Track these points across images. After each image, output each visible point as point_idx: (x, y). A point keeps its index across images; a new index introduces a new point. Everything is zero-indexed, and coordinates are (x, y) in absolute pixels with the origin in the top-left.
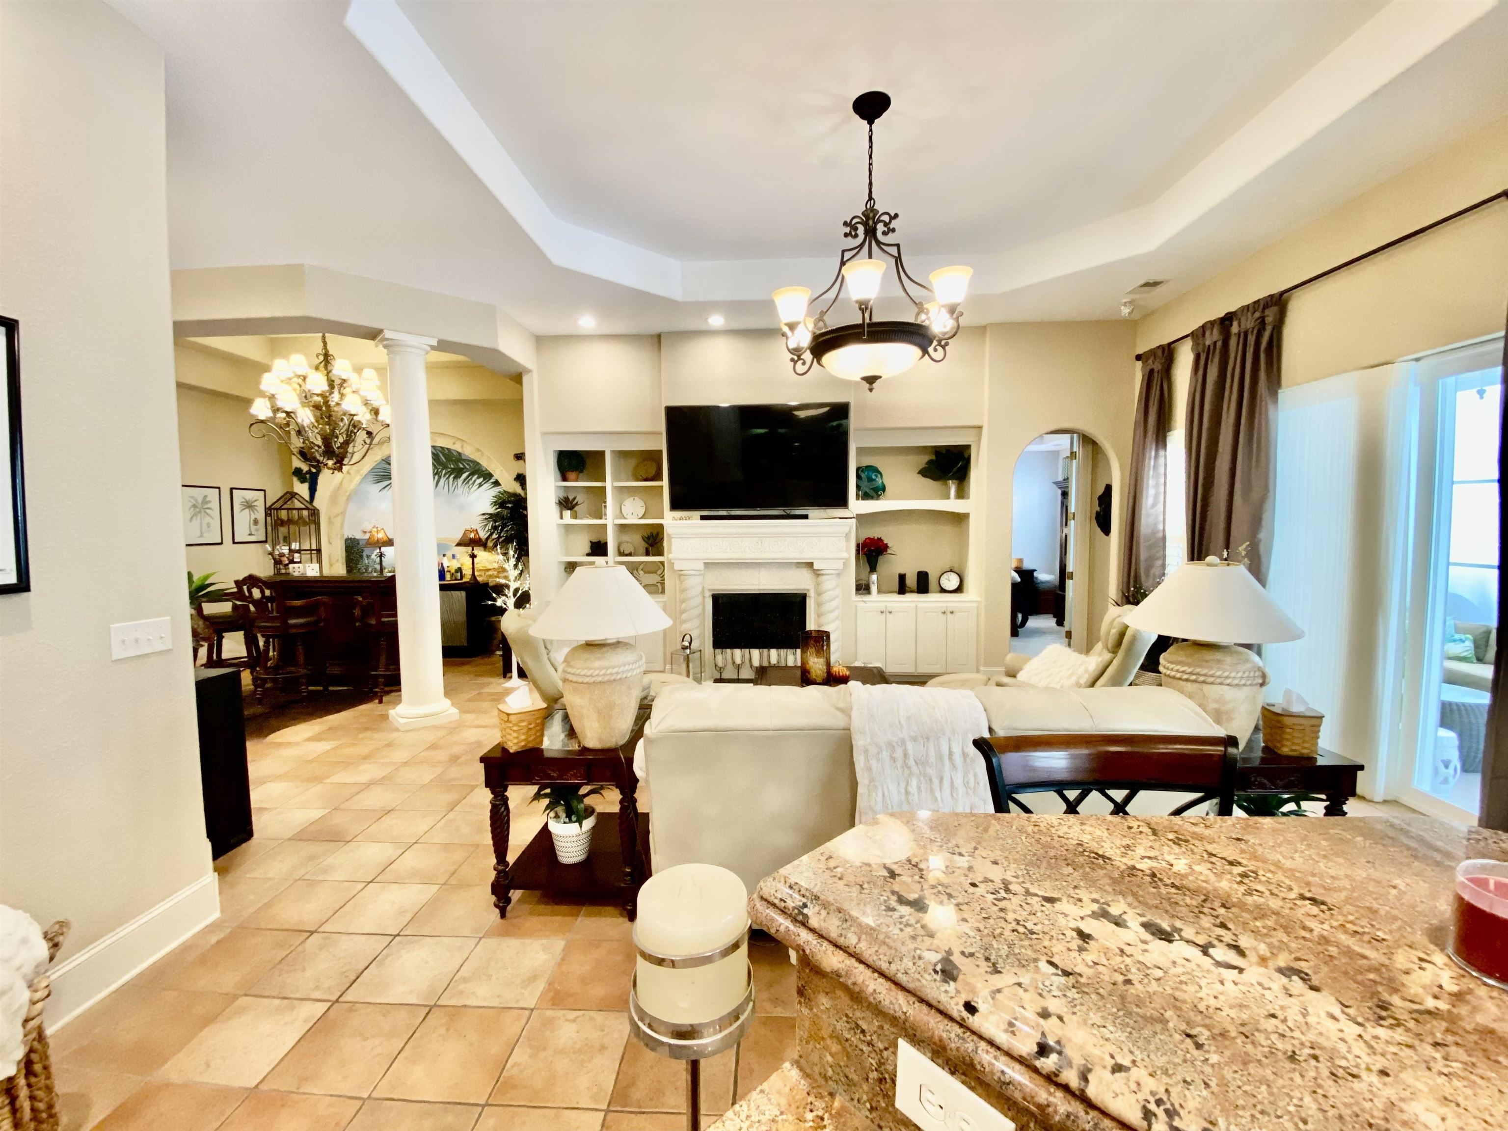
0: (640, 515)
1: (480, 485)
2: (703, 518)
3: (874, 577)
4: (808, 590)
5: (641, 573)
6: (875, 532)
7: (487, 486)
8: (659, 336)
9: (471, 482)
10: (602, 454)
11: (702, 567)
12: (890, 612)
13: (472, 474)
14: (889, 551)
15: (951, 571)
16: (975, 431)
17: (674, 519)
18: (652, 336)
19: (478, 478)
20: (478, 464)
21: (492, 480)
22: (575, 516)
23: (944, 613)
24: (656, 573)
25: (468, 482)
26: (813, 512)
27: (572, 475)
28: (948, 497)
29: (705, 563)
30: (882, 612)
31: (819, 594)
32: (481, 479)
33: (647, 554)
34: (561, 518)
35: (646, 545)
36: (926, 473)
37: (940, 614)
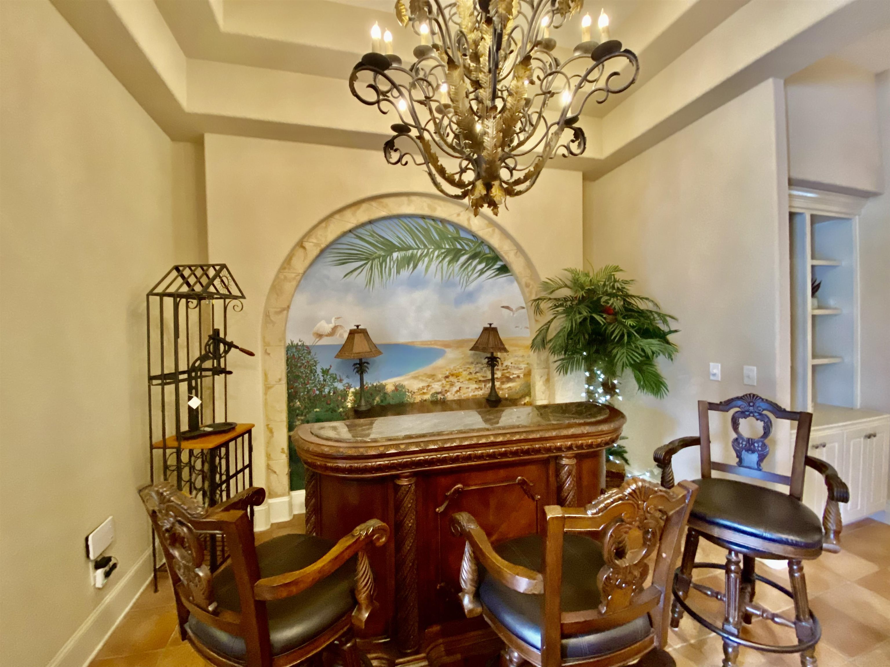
1: (482, 272)
7: (490, 273)
19: (480, 263)
25: (467, 268)
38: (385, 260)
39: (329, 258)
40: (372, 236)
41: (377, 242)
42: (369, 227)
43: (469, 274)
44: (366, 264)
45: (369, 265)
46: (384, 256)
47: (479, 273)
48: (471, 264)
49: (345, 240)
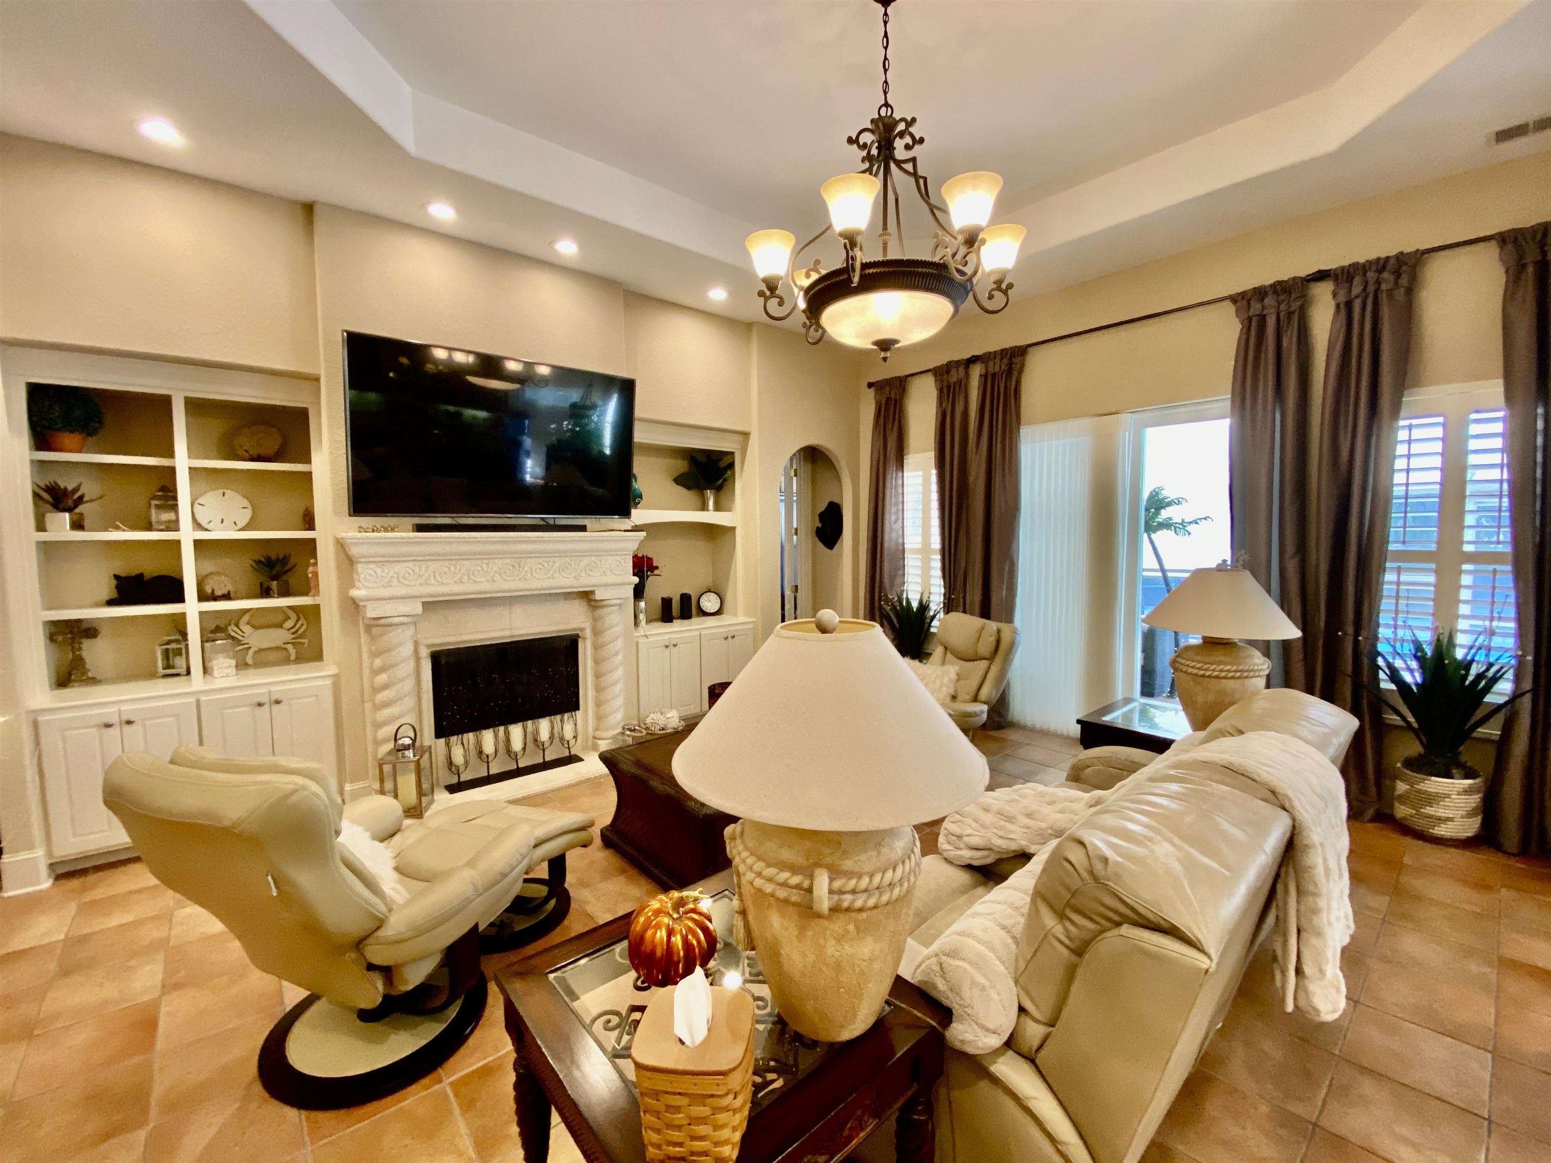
0: (240, 526)
2: (420, 528)
3: (642, 605)
4: (582, 630)
5: (247, 629)
6: (646, 550)
8: (309, 209)
10: (165, 402)
11: (419, 609)
12: (675, 645)
14: (655, 572)
15: (709, 591)
16: (741, 437)
17: (361, 529)
18: (292, 203)
22: (78, 525)
23: (726, 638)
24: (280, 626)
27: (66, 438)
28: (704, 507)
29: (423, 603)
30: (667, 647)
31: (596, 633)
33: (266, 593)
34: (41, 527)
35: (263, 579)
36: (680, 480)
37: (724, 641)
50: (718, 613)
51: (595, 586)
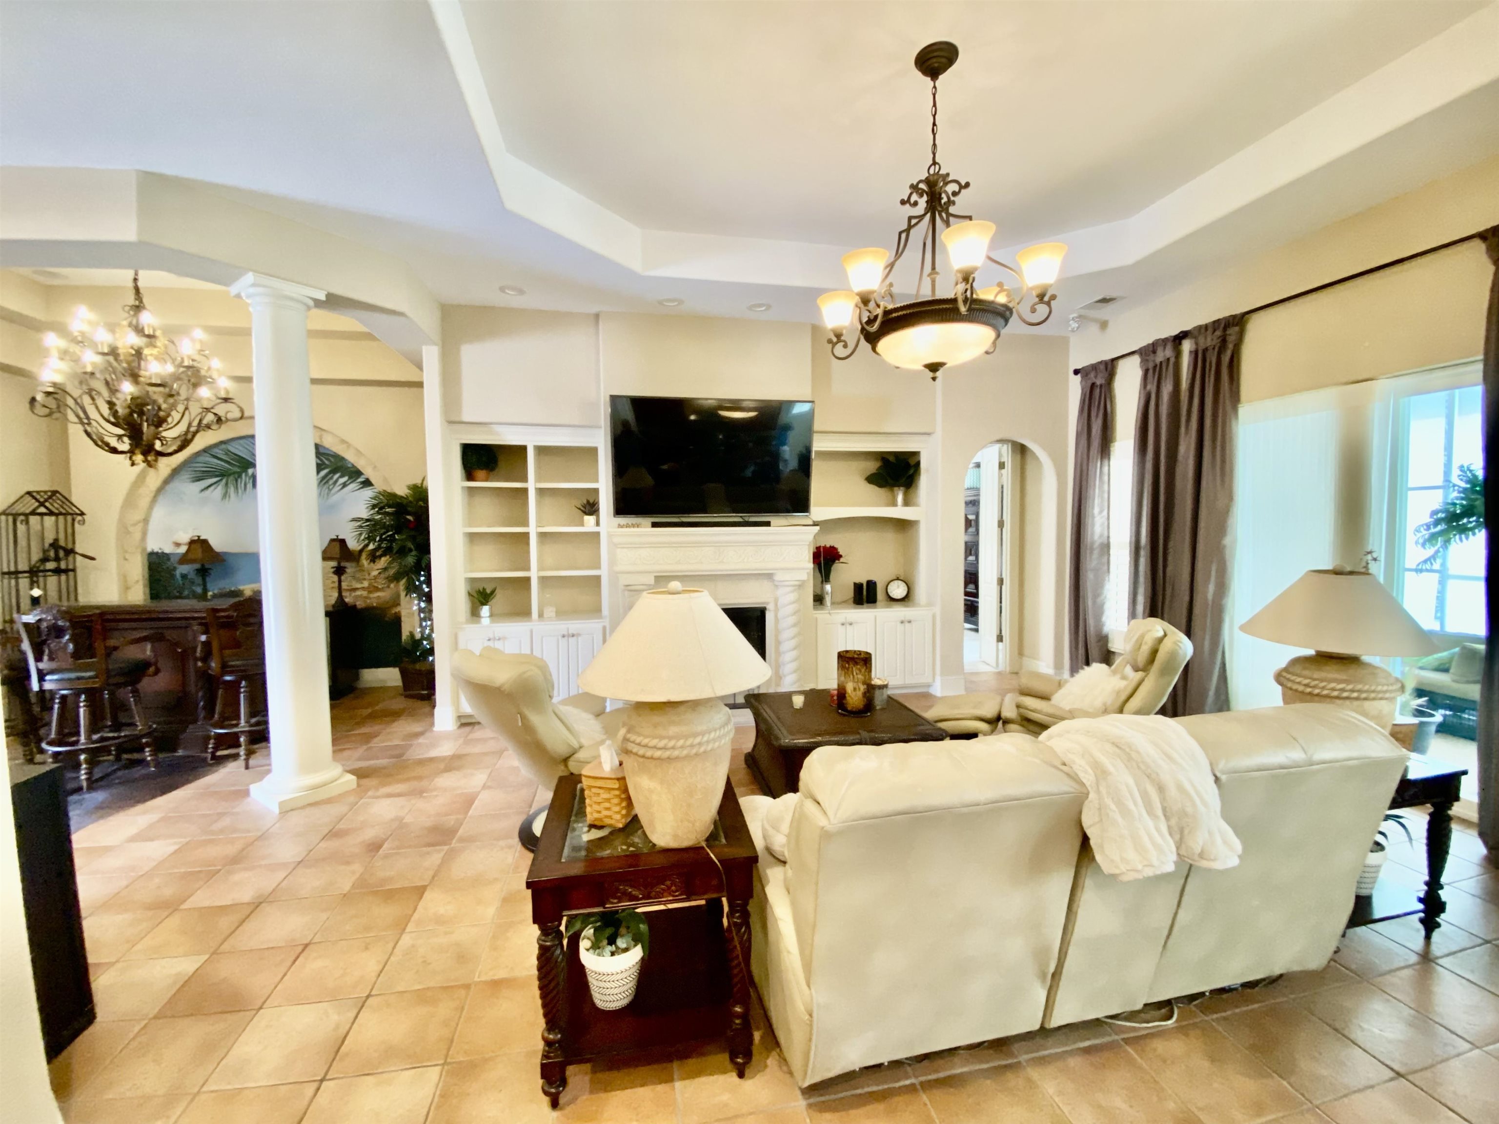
1: (344, 485)
2: (655, 525)
3: (828, 587)
4: (768, 603)
6: (828, 541)
7: (353, 486)
8: (597, 315)
9: (331, 482)
10: (523, 449)
11: (652, 581)
12: (852, 625)
13: (334, 471)
14: (842, 560)
15: (898, 579)
16: (924, 438)
17: (620, 526)
18: (587, 315)
19: (341, 477)
20: (343, 459)
21: (361, 479)
23: (902, 622)
25: (327, 482)
26: (775, 520)
27: (481, 473)
28: (894, 504)
30: (843, 625)
31: (777, 608)
32: (345, 479)
36: (873, 479)
37: (899, 624)
38: (240, 476)
39: (185, 475)
40: (226, 454)
41: (232, 459)
42: (223, 446)
43: (331, 487)
44: (221, 480)
45: (224, 481)
46: (238, 473)
47: (341, 487)
48: (331, 478)
49: (201, 459)
50: (906, 599)
51: (777, 570)
